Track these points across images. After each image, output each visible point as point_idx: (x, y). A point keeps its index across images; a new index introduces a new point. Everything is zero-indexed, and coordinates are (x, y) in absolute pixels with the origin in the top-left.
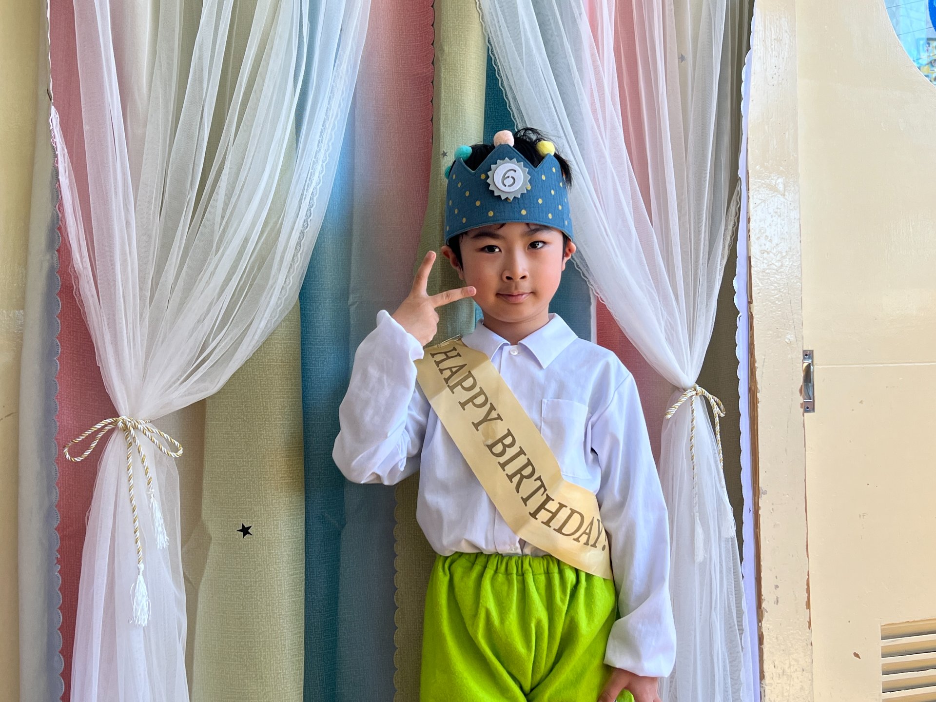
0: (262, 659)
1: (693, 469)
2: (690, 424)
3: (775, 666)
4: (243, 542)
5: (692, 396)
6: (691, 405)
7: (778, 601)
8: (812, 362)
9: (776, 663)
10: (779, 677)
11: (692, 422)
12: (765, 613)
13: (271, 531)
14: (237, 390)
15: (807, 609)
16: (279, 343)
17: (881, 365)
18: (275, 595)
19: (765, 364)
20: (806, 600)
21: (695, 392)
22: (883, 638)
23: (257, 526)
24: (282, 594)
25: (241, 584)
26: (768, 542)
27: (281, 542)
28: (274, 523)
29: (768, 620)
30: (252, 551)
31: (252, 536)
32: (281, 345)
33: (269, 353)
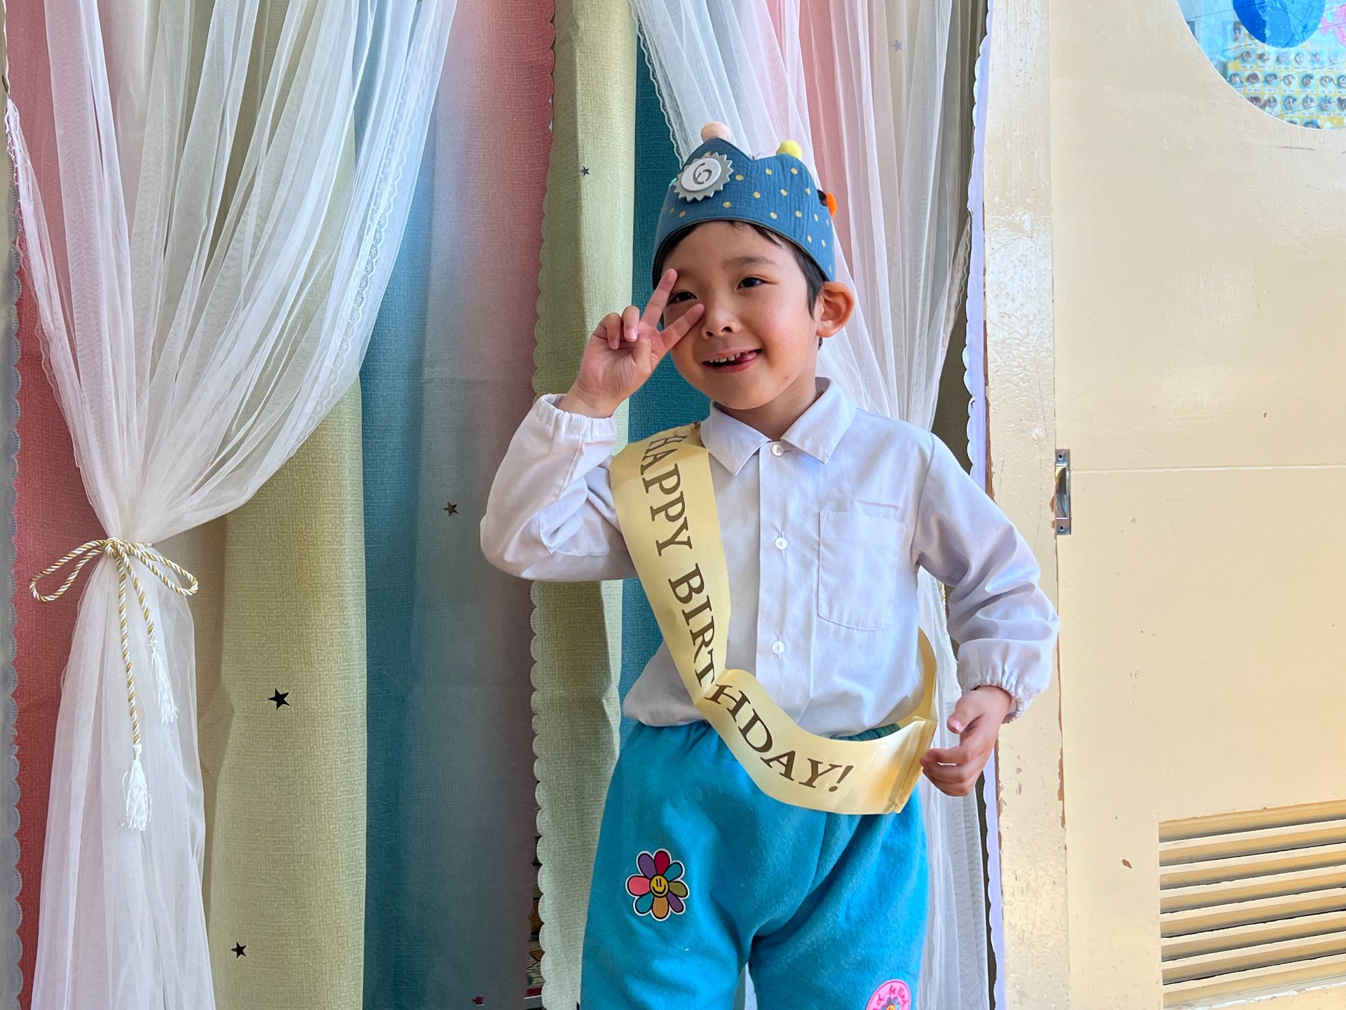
0: (304, 879)
3: (1016, 878)
4: (277, 716)
7: (1020, 790)
8: (1069, 465)
9: (1017, 874)
10: (1022, 893)
13: (316, 701)
14: (269, 502)
15: (1059, 800)
16: (329, 435)
17: (1161, 471)
18: (322, 789)
19: (1004, 468)
20: (1058, 787)
22: (1162, 840)
24: (331, 788)
25: (275, 774)
27: (331, 716)
28: (320, 689)
30: (289, 728)
31: (289, 707)
32: (332, 438)
33: (314, 449)
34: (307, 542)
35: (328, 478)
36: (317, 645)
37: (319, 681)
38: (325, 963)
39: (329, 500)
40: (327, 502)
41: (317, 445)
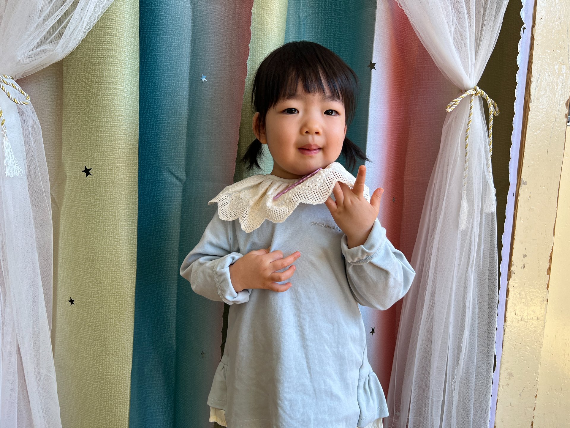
1: (466, 156)
2: (468, 118)
3: (515, 314)
4: (86, 181)
5: (472, 95)
6: (470, 103)
7: (524, 267)
9: (516, 312)
10: (518, 322)
11: (470, 116)
12: (513, 274)
13: (107, 174)
15: (547, 274)
18: (110, 223)
20: (548, 267)
21: (475, 92)
23: (96, 169)
24: (115, 222)
25: (86, 212)
26: (523, 222)
28: (109, 168)
29: (514, 280)
30: (92, 188)
31: (92, 176)
33: (104, 27)
34: (100, 83)
35: (113, 45)
36: (106, 143)
37: (108, 163)
38: (112, 313)
39: (113, 58)
40: (112, 60)
41: (106, 25)
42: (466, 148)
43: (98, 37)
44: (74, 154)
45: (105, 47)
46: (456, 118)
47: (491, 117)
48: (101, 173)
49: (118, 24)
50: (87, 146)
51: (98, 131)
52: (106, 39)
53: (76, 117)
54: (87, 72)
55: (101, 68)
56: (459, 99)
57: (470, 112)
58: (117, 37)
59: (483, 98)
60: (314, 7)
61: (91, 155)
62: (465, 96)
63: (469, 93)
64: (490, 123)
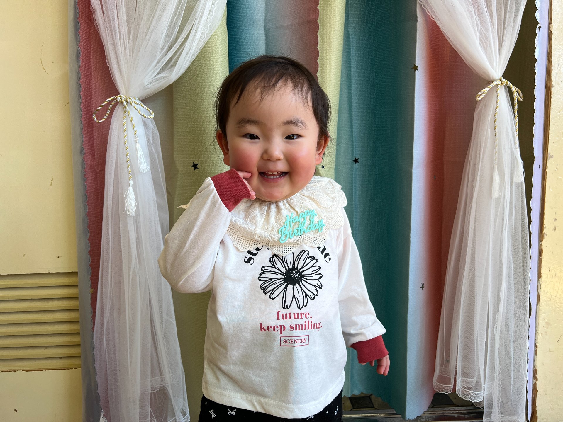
1: (495, 136)
2: (496, 104)
4: (194, 173)
5: (498, 85)
6: (497, 92)
7: (555, 229)
12: (545, 236)
13: (210, 167)
21: (501, 82)
23: (202, 164)
26: (551, 190)
28: (211, 162)
29: (546, 241)
30: (199, 178)
31: (199, 170)
33: (204, 56)
35: (211, 69)
36: (208, 143)
37: (211, 159)
39: (211, 79)
40: (211, 80)
41: (206, 54)
42: (495, 129)
43: (200, 64)
44: (184, 154)
45: (205, 71)
46: (485, 105)
47: (516, 102)
48: (206, 167)
49: (214, 53)
50: (195, 147)
51: (202, 135)
52: (206, 65)
53: (185, 125)
54: (192, 91)
55: (203, 87)
56: (487, 89)
57: (497, 99)
58: (213, 62)
59: (508, 87)
60: (360, 23)
61: (198, 154)
62: (492, 86)
63: (495, 83)
64: (515, 107)
